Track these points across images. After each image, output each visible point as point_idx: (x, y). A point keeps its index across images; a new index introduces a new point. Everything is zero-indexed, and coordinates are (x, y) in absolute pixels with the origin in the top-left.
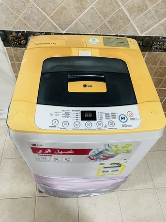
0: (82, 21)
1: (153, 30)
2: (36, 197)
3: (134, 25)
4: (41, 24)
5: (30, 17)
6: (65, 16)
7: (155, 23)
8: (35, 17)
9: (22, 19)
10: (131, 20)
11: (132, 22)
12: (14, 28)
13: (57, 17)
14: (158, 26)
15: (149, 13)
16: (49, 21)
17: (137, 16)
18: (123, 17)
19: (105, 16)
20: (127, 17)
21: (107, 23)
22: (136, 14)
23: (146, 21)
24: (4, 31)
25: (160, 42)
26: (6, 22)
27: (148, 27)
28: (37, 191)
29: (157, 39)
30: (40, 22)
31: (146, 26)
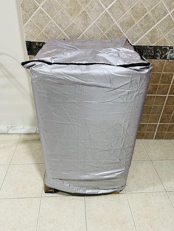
0: (87, 33)
1: (141, 40)
2: (41, 197)
4: (57, 36)
5: (50, 31)
6: (75, 30)
7: (142, 35)
9: (44, 33)
11: (124, 34)
12: (37, 39)
13: (69, 31)
14: (144, 37)
15: (136, 27)
16: (63, 34)
17: (128, 29)
18: (117, 31)
19: (104, 30)
20: (120, 31)
21: (105, 35)
22: (126, 28)
23: (135, 33)
24: (29, 42)
25: (148, 50)
26: (32, 35)
27: (137, 38)
28: (44, 192)
29: (145, 48)
30: (57, 34)
31: (135, 37)
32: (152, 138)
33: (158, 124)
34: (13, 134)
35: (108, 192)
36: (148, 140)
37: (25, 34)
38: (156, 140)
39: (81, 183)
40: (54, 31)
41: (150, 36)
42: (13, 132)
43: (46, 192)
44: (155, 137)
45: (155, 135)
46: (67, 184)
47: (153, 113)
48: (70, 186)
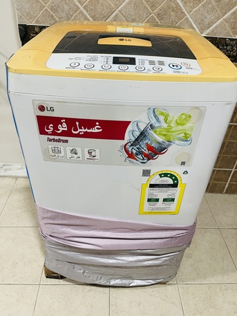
0: (123, 13)
1: (216, 27)
2: (40, 285)
3: (190, 20)
4: (72, 16)
5: (59, 7)
6: (102, 5)
7: (218, 18)
8: (65, 6)
9: (49, 10)
10: (186, 13)
11: (188, 16)
12: (37, 21)
13: (91, 7)
14: (222, 22)
15: (209, 4)
16: (81, 12)
17: (194, 7)
18: (175, 9)
19: (153, 6)
20: (181, 9)
21: (155, 17)
22: (191, 5)
23: (206, 14)
24: (25, 26)
25: (227, 45)
26: (28, 13)
27: (209, 24)
28: (44, 275)
29: (223, 42)
30: (71, 13)
31: (207, 21)
32: (221, 192)
33: (233, 170)
34: (6, 177)
35: (147, 284)
36: (214, 195)
37: (17, 11)
38: (227, 195)
39: (103, 270)
40: (66, 7)
41: (231, 20)
42: (6, 174)
43: (47, 277)
44: (227, 190)
45: (226, 187)
46: (79, 270)
47: (227, 154)
48: (84, 272)
